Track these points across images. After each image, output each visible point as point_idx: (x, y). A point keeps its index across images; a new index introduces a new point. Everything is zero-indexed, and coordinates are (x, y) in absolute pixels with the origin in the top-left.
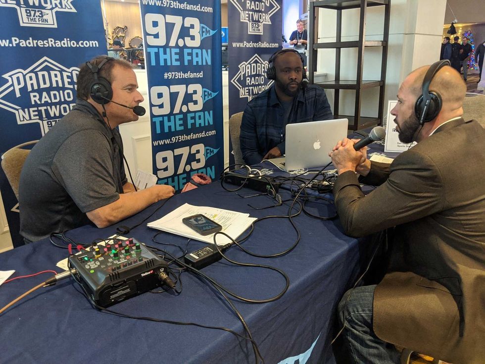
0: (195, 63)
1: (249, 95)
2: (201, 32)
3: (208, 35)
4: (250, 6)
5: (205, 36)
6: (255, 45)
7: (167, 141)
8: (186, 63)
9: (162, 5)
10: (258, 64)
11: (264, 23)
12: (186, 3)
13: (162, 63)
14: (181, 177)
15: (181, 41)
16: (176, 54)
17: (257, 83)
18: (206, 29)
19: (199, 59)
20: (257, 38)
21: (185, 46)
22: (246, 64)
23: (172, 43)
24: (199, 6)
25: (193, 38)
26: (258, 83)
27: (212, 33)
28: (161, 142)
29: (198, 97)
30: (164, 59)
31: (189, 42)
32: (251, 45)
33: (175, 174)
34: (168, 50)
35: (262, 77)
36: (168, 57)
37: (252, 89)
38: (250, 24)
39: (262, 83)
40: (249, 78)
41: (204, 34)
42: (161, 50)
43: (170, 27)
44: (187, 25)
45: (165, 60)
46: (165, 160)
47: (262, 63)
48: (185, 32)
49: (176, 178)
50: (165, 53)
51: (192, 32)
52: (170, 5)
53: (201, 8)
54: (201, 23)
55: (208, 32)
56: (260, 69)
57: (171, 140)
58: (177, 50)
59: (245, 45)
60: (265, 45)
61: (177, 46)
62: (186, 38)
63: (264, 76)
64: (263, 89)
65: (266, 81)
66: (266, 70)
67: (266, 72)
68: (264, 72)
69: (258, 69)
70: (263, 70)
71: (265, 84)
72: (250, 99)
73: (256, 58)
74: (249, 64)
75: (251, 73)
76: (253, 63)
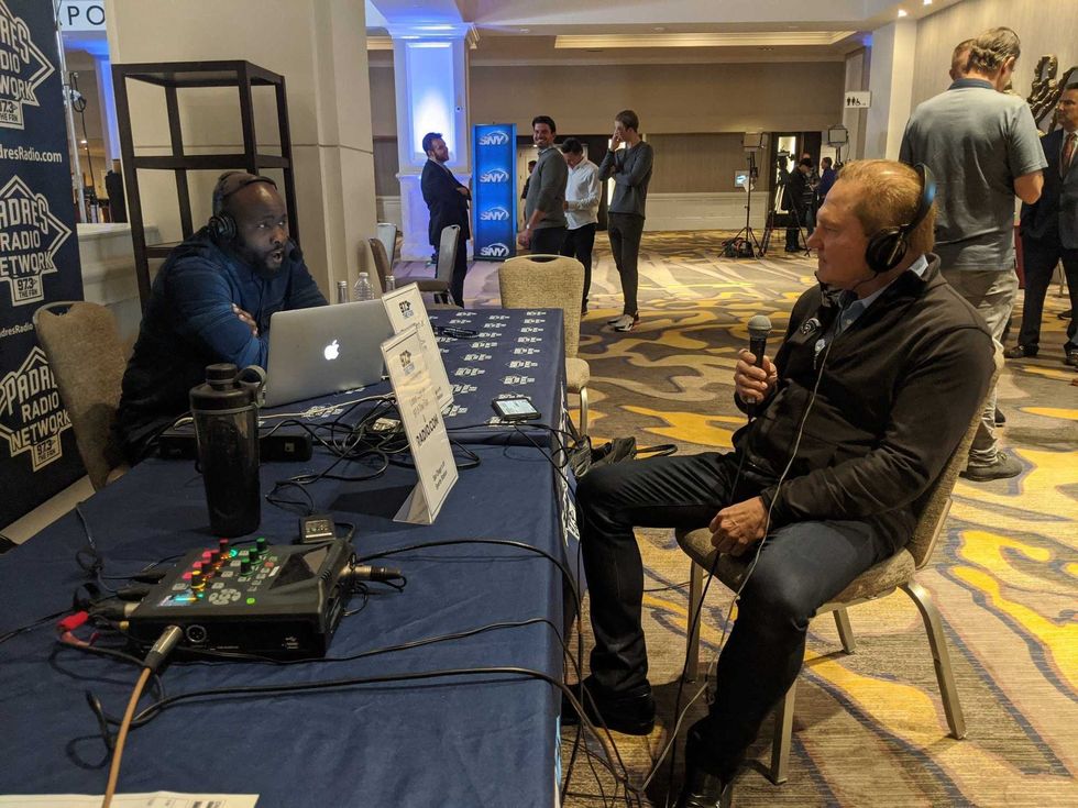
1: (11, 276)
6: (11, 153)
10: (23, 201)
11: (23, 101)
17: (25, 247)
26: (27, 247)
32: (1, 153)
35: (36, 232)
39: (37, 246)
40: (6, 235)
47: (30, 199)
56: (28, 211)
60: (32, 155)
63: (39, 229)
64: (41, 261)
65: (46, 241)
66: (42, 216)
67: (43, 221)
68: (39, 220)
69: (24, 211)
70: (35, 214)
71: (44, 248)
72: (14, 285)
73: (17, 186)
74: (2, 198)
75: (9, 222)
76: (11, 197)
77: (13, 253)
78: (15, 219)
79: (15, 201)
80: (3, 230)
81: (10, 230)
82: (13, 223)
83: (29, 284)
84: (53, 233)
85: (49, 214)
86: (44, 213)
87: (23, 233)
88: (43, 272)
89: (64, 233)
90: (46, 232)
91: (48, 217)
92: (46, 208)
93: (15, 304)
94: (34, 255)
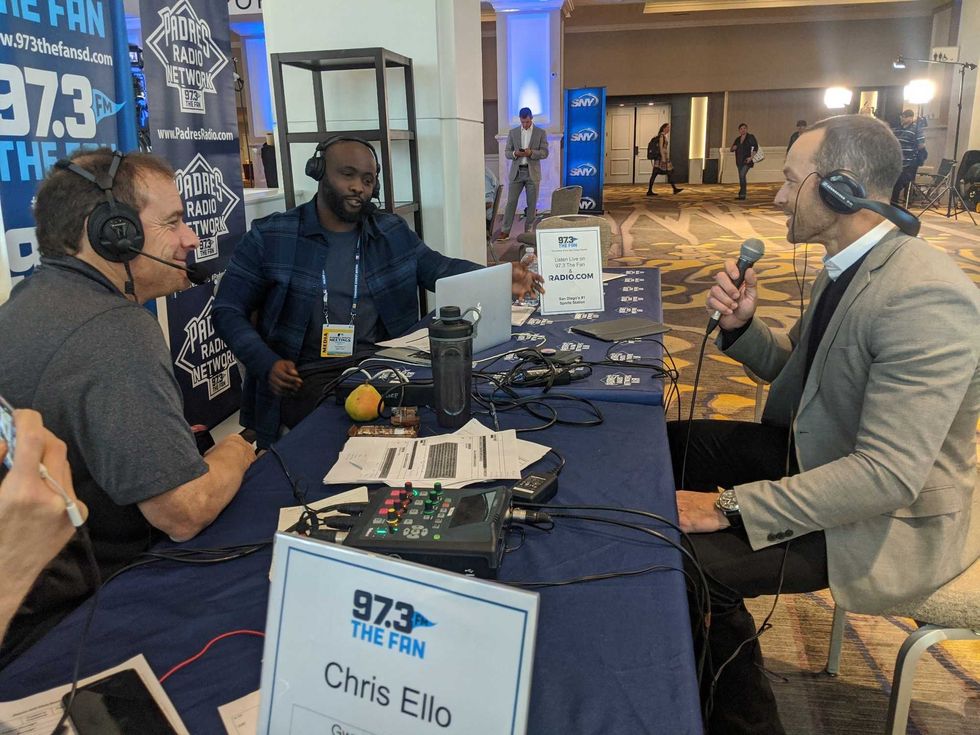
2: (95, 107)
3: (108, 114)
4: (180, 56)
5: (103, 115)
6: (196, 134)
9: (15, 45)
10: (204, 174)
11: (205, 90)
12: (61, 43)
13: (25, 176)
15: (57, 125)
16: (51, 153)
17: (206, 213)
18: (104, 100)
20: (196, 122)
21: (67, 138)
22: (184, 173)
23: (42, 131)
24: (87, 52)
25: (81, 119)
26: (207, 213)
27: (115, 108)
30: (29, 166)
31: (75, 130)
32: (186, 134)
34: (35, 145)
35: (213, 200)
36: (35, 160)
37: (199, 225)
38: (182, 92)
39: (214, 212)
40: (191, 203)
41: (102, 110)
42: (21, 146)
43: (34, 93)
44: (67, 90)
45: (32, 169)
47: (209, 173)
48: (64, 107)
50: (29, 152)
51: (79, 106)
52: (30, 46)
53: (91, 56)
54: (93, 87)
55: (109, 106)
56: (207, 183)
58: (53, 146)
59: (178, 134)
60: (211, 136)
61: (51, 137)
62: (66, 118)
63: (215, 198)
64: (217, 225)
65: (221, 207)
66: (218, 187)
67: (218, 191)
68: (216, 190)
69: (205, 183)
70: (213, 185)
71: (219, 214)
73: (200, 162)
74: (188, 173)
75: (194, 193)
76: (195, 172)
77: (196, 219)
78: (198, 189)
79: (198, 174)
80: (190, 199)
81: (194, 199)
82: (197, 193)
83: (208, 244)
84: (226, 200)
85: (223, 185)
86: (220, 184)
87: (204, 201)
88: (219, 234)
89: (234, 200)
90: (221, 200)
91: (222, 187)
92: (221, 180)
93: (197, 261)
94: (212, 220)
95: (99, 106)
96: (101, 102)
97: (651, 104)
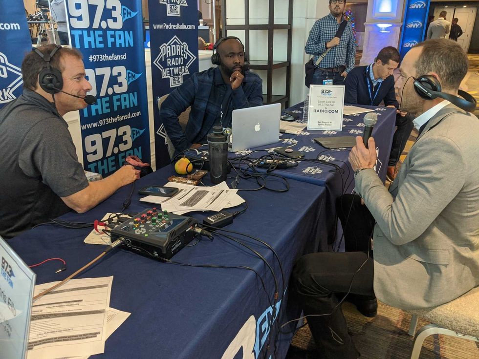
0: (118, 46)
1: (170, 76)
2: (122, 14)
3: (129, 17)
5: (126, 18)
6: (174, 26)
7: (95, 125)
8: (110, 46)
10: (177, 46)
11: (181, 4)
13: (86, 46)
14: (110, 160)
15: (103, 23)
16: (100, 36)
17: (177, 64)
18: (127, 10)
19: (122, 41)
20: (174, 20)
21: (108, 28)
22: (166, 45)
23: (96, 25)
25: (115, 20)
26: (178, 64)
27: (133, 14)
28: (89, 126)
29: (122, 79)
31: (111, 24)
32: (170, 27)
33: (104, 157)
34: (92, 32)
35: (182, 58)
36: (92, 39)
37: (173, 70)
38: (168, 6)
39: (182, 63)
40: (170, 59)
41: (126, 16)
42: (85, 33)
43: (92, 9)
44: (109, 7)
45: (90, 43)
46: (93, 143)
47: (180, 45)
48: (107, 14)
49: (105, 161)
50: (89, 35)
51: (114, 14)
54: (122, 5)
55: (129, 13)
56: (179, 50)
57: (99, 124)
58: (101, 33)
59: (164, 26)
60: (183, 27)
61: (100, 28)
62: (108, 20)
63: (183, 57)
64: (183, 70)
65: (185, 62)
66: (185, 51)
67: (185, 53)
68: (183, 53)
69: (177, 50)
70: (182, 51)
71: (184, 65)
72: (171, 79)
73: (175, 40)
74: (169, 45)
75: (171, 54)
76: (173, 44)
77: (172, 67)
78: (174, 53)
79: (174, 46)
80: (169, 57)
81: (171, 57)
82: (173, 55)
83: (177, 79)
84: (189, 58)
85: (188, 50)
86: (186, 50)
87: (177, 59)
88: (184, 74)
89: (193, 58)
90: (186, 58)
91: (187, 52)
92: (187, 48)
93: (171, 87)
94: (180, 67)
95: (124, 14)
96: (125, 12)
97: (465, 7)
